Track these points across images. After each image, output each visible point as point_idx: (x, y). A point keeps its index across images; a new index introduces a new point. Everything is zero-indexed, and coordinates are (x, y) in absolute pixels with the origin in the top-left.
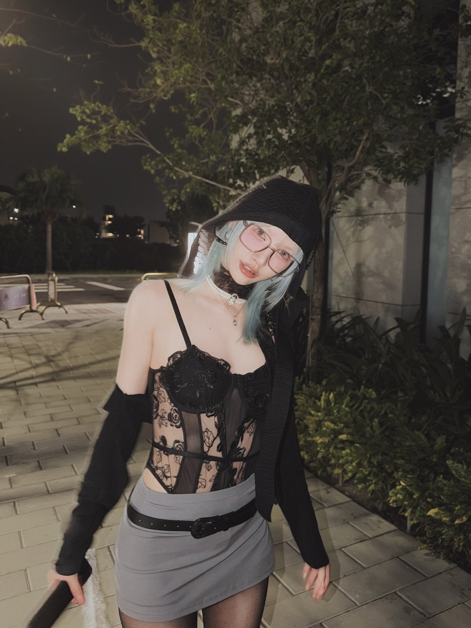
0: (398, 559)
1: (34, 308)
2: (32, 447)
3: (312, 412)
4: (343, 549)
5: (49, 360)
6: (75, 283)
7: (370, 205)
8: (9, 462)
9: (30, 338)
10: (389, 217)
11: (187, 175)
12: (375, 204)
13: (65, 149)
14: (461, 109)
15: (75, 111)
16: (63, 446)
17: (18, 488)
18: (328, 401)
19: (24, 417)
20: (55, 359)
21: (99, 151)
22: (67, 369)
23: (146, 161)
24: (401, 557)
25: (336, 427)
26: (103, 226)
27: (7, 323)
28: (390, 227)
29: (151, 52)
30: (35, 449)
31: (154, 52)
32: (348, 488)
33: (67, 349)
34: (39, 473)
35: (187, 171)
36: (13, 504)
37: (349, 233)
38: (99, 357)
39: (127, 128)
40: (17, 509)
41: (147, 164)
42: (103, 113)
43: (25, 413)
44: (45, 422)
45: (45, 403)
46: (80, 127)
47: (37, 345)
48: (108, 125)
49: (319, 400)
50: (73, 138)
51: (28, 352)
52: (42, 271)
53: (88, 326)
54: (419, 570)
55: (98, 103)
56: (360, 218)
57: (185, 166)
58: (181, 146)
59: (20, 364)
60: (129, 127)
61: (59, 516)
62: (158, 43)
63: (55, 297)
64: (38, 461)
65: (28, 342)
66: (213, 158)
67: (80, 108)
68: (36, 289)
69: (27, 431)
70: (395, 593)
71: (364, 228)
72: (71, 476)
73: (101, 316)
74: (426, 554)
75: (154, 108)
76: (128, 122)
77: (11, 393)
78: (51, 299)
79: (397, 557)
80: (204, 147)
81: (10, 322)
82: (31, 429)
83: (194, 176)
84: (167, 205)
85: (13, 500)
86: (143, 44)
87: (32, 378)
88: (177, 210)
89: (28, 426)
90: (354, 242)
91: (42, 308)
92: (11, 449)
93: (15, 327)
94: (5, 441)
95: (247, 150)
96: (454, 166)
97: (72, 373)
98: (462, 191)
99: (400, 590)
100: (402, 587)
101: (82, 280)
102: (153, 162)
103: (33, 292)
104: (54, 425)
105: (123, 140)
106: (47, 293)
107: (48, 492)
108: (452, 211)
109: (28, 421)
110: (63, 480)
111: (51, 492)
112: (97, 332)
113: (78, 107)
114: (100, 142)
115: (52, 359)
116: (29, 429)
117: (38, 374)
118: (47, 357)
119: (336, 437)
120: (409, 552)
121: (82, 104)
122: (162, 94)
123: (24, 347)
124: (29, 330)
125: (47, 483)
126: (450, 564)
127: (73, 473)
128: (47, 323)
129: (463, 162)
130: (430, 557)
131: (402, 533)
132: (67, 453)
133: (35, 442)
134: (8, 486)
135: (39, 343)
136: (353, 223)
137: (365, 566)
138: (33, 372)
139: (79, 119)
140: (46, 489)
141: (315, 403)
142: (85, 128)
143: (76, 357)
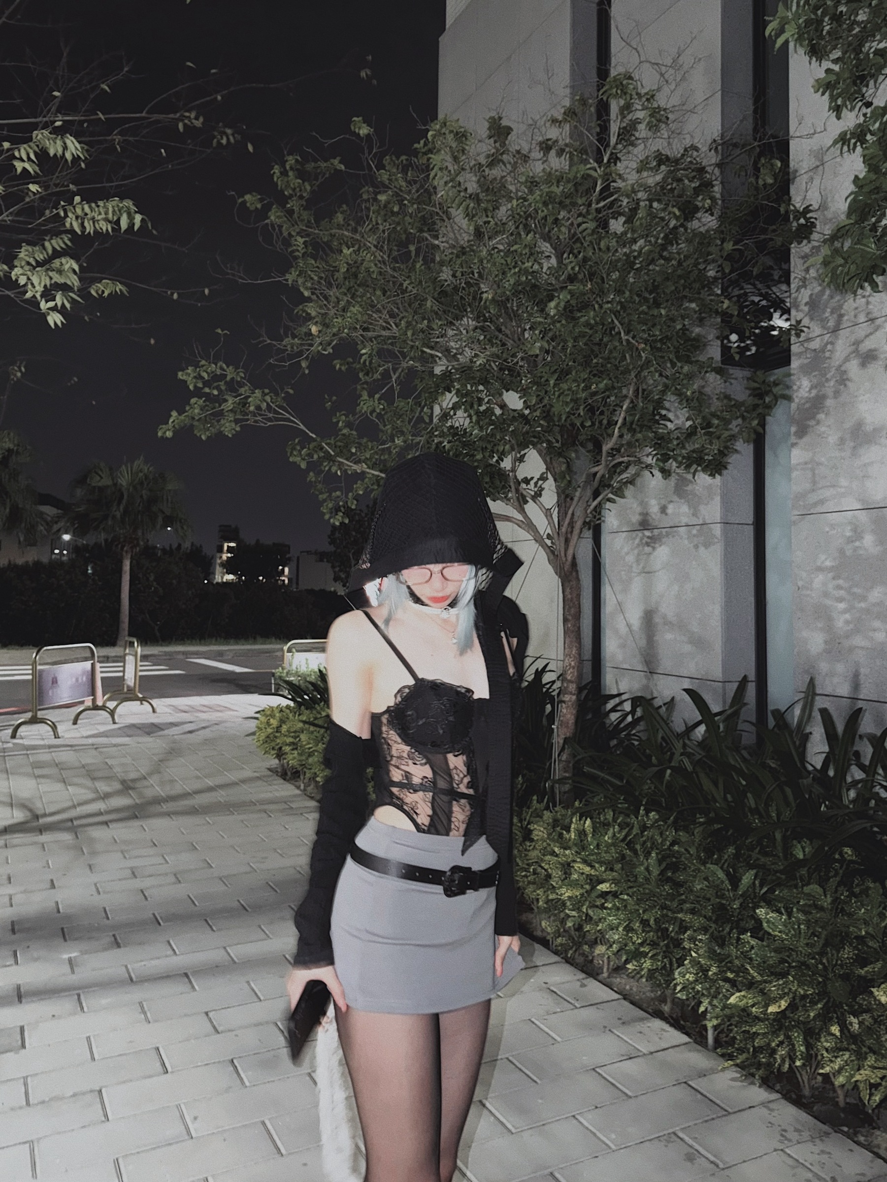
0: (685, 1085)
1: (100, 703)
2: (104, 915)
3: (556, 850)
4: (598, 1070)
5: (127, 787)
6: (169, 661)
7: (663, 510)
8: (67, 937)
9: (94, 752)
10: (694, 532)
11: (357, 468)
12: (670, 509)
13: (169, 434)
14: (799, 355)
15: (187, 376)
16: (154, 915)
17: (84, 974)
18: (582, 833)
19: (89, 872)
20: (138, 785)
21: (220, 434)
22: (157, 801)
23: (294, 449)
24: (690, 1083)
25: (593, 872)
26: (219, 561)
27: (54, 727)
28: (696, 547)
29: (302, 289)
30: (108, 918)
31: (307, 289)
32: (617, 980)
33: (156, 770)
34: (117, 952)
35: (357, 462)
36: (76, 997)
37: (630, 559)
38: (210, 782)
39: (265, 401)
40: (84, 1004)
41: (295, 453)
42: (228, 378)
43: (90, 866)
44: (125, 879)
45: (122, 852)
46: (193, 401)
47: (107, 763)
48: (236, 397)
49: (568, 831)
50: (182, 417)
51: (91, 774)
52: (111, 642)
53: (190, 732)
54: (718, 1102)
55: (220, 363)
56: (647, 533)
57: (355, 454)
58: (349, 425)
59: (79, 792)
60: (268, 398)
61: (149, 1015)
62: (313, 276)
63: (135, 683)
64: (114, 936)
65: (89, 758)
66: (398, 441)
67: (194, 371)
68: (102, 672)
69: (95, 893)
70: (674, 1133)
71: (654, 548)
72: (167, 956)
73: (214, 716)
74: (733, 1079)
75: (308, 367)
76: (267, 391)
77: (66, 837)
78: (128, 687)
79: (685, 1083)
80: (385, 426)
81: (60, 728)
82: (100, 890)
83: (368, 470)
84: (327, 517)
85: (77, 992)
86: (291, 277)
87: (100, 814)
88: (342, 523)
89: (95, 885)
90: (640, 574)
91: (111, 705)
92: (69, 918)
93: (67, 735)
94: (60, 907)
95: (452, 427)
96: (794, 445)
97: (165, 807)
98: (808, 486)
99: (682, 1129)
100: (687, 1125)
101: (181, 657)
102: (304, 451)
103: (99, 676)
104: (138, 884)
105: (259, 418)
106: (122, 678)
107: (131, 979)
108: (794, 518)
109: (94, 878)
110: (155, 963)
111: (134, 979)
112: (206, 742)
113: (190, 370)
114: (222, 422)
115: (131, 784)
116: (97, 889)
117: (110, 808)
118: (123, 782)
119: (593, 888)
120: (705, 1075)
121: (197, 366)
122: (320, 348)
123: (83, 766)
124: (90, 741)
125: (129, 966)
126: (770, 1093)
127: (170, 952)
128: (119, 729)
129: (806, 439)
130: (739, 1084)
131: (699, 1048)
132: (159, 924)
133: (107, 909)
134: (69, 970)
135: (109, 762)
136: (637, 541)
137: (630, 1093)
138: (100, 806)
139: (191, 387)
140: (127, 975)
141: (561, 835)
142: (201, 402)
143: (172, 781)
